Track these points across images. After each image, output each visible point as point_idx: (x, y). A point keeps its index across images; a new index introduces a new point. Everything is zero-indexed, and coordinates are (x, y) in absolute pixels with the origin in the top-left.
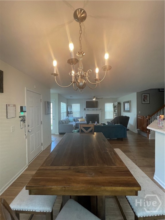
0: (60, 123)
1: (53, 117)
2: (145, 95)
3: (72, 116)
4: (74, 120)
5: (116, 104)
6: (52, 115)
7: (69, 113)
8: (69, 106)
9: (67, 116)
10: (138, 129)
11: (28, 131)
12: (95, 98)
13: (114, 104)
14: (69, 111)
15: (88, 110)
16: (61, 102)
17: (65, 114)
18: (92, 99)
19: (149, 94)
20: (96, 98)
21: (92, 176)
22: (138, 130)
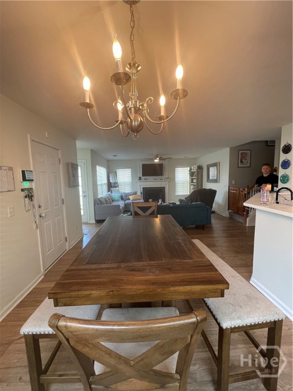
0: (96, 203)
1: (83, 192)
2: (244, 153)
3: (118, 190)
4: (122, 198)
5: (195, 169)
6: (80, 188)
7: (112, 185)
8: (111, 172)
9: (109, 191)
10: (230, 211)
11: (40, 216)
12: (158, 159)
13: (191, 169)
14: (111, 181)
15: (145, 179)
16: (97, 164)
17: (105, 188)
18: (153, 160)
19: (251, 150)
20: (161, 159)
21: (155, 274)
22: (229, 213)
